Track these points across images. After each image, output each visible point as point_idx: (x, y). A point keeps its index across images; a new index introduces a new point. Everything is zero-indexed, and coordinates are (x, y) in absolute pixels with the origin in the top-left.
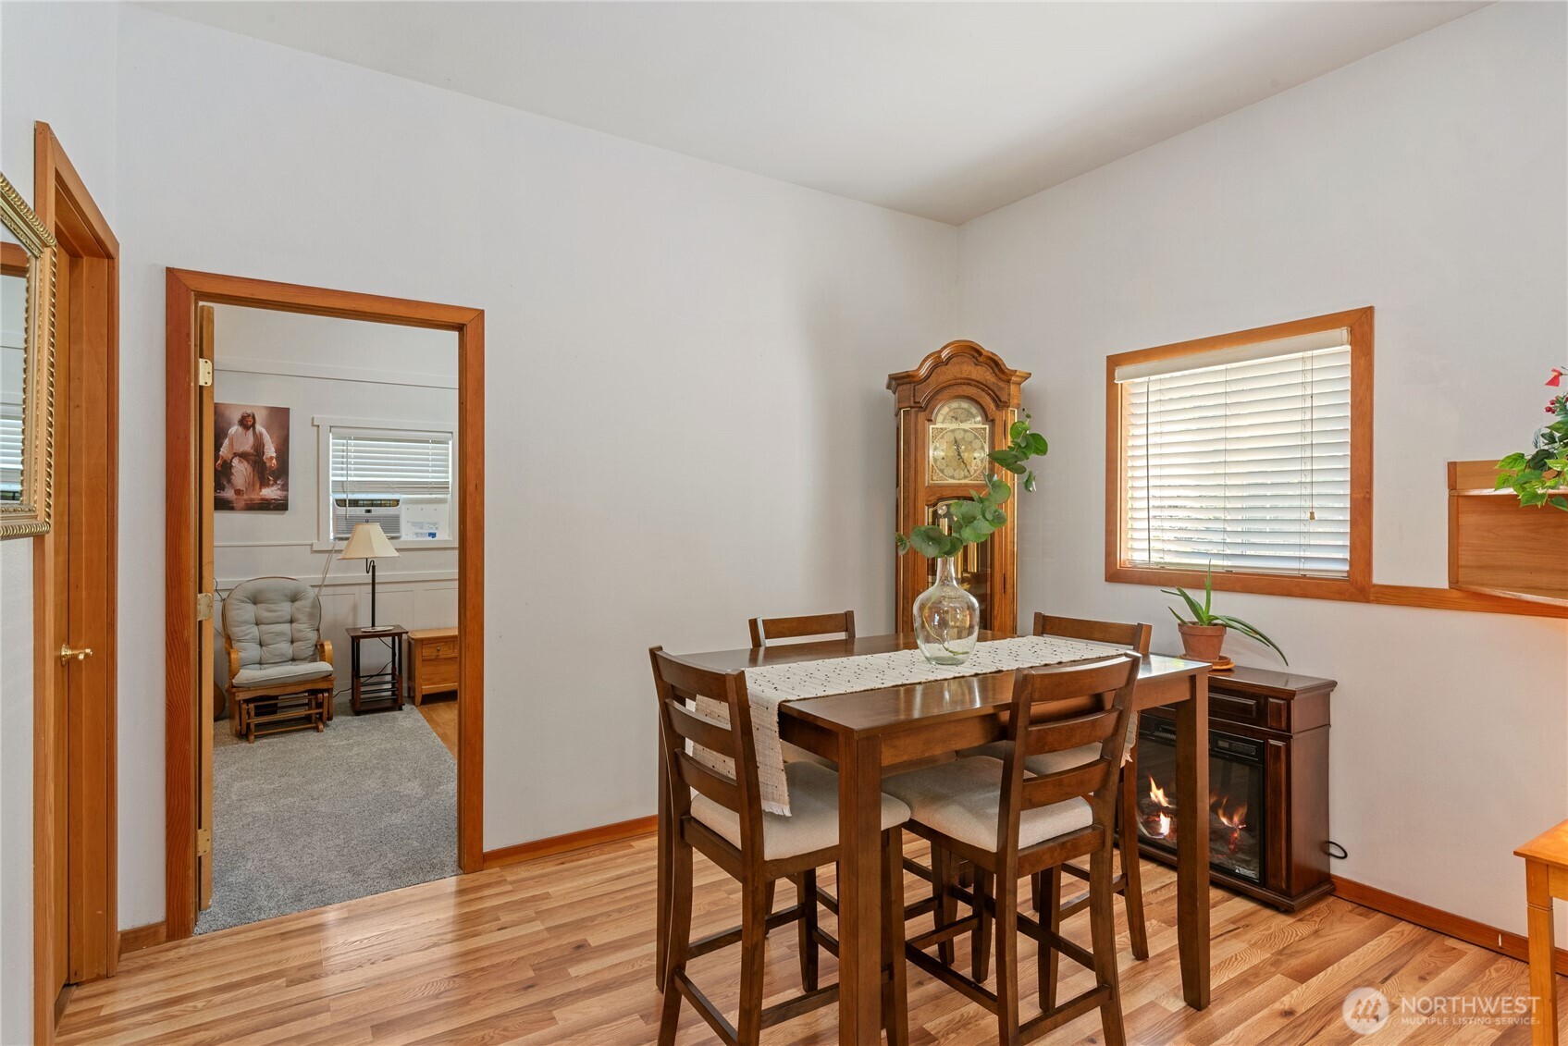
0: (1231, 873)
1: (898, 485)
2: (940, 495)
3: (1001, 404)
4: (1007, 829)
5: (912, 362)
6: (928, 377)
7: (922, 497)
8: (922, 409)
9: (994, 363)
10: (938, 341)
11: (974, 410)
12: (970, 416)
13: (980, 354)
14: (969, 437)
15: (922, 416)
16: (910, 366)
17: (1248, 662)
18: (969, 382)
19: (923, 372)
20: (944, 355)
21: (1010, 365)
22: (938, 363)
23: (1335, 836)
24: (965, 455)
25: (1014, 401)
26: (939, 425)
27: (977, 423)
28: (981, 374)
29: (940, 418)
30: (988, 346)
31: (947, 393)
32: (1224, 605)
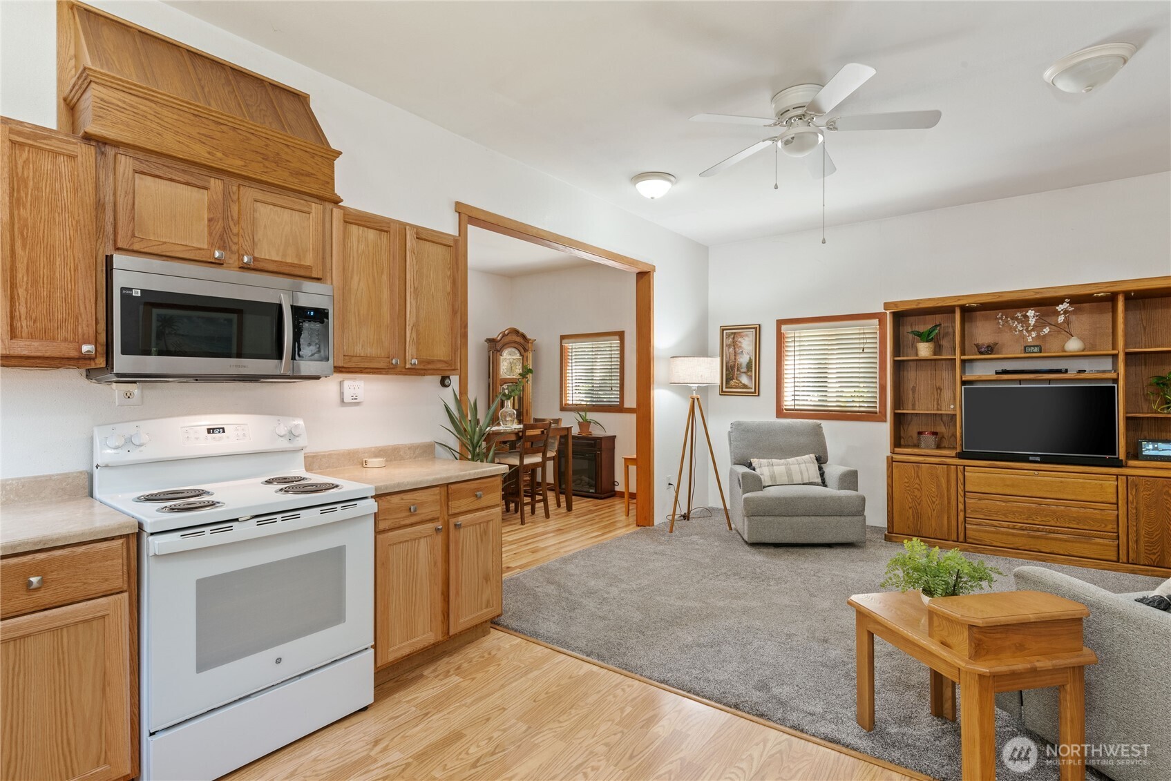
0: (589, 492)
1: (489, 377)
2: (505, 381)
3: (526, 350)
4: (521, 460)
5: (495, 334)
6: (501, 340)
7: (498, 382)
8: (499, 352)
9: (524, 336)
10: (504, 327)
11: (517, 352)
12: (515, 354)
13: (518, 332)
14: (515, 361)
15: (498, 353)
16: (495, 337)
17: (596, 432)
18: (515, 342)
19: (499, 338)
20: (506, 332)
21: (529, 337)
22: (504, 336)
23: (616, 480)
24: (514, 368)
25: (530, 349)
26: (504, 357)
27: (518, 356)
28: (519, 339)
29: (505, 354)
30: (521, 330)
31: (508, 345)
32: (591, 416)
